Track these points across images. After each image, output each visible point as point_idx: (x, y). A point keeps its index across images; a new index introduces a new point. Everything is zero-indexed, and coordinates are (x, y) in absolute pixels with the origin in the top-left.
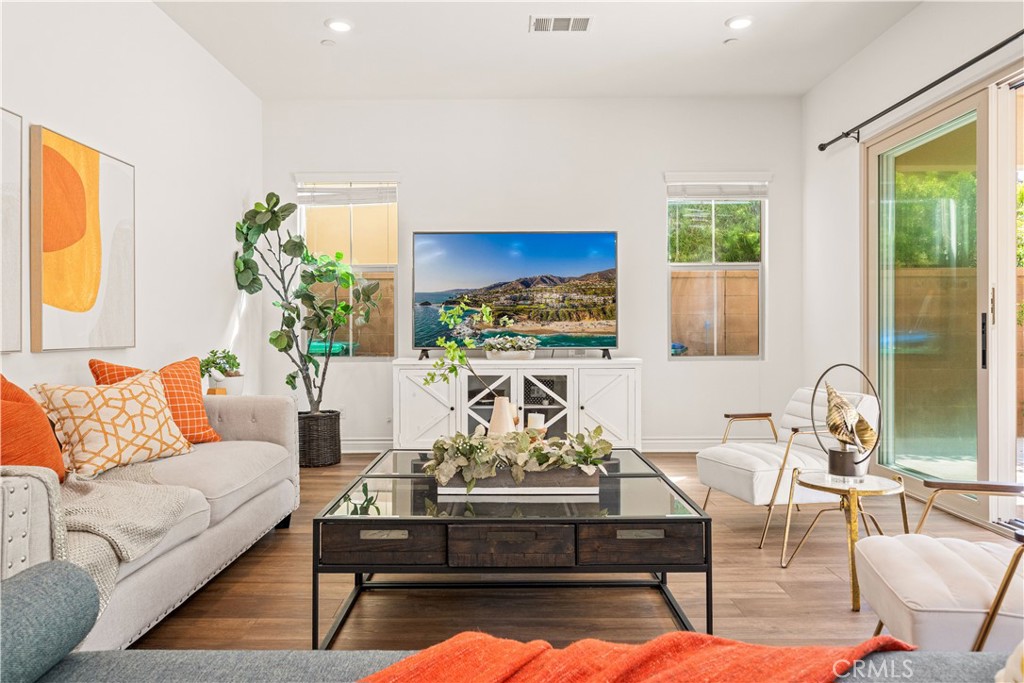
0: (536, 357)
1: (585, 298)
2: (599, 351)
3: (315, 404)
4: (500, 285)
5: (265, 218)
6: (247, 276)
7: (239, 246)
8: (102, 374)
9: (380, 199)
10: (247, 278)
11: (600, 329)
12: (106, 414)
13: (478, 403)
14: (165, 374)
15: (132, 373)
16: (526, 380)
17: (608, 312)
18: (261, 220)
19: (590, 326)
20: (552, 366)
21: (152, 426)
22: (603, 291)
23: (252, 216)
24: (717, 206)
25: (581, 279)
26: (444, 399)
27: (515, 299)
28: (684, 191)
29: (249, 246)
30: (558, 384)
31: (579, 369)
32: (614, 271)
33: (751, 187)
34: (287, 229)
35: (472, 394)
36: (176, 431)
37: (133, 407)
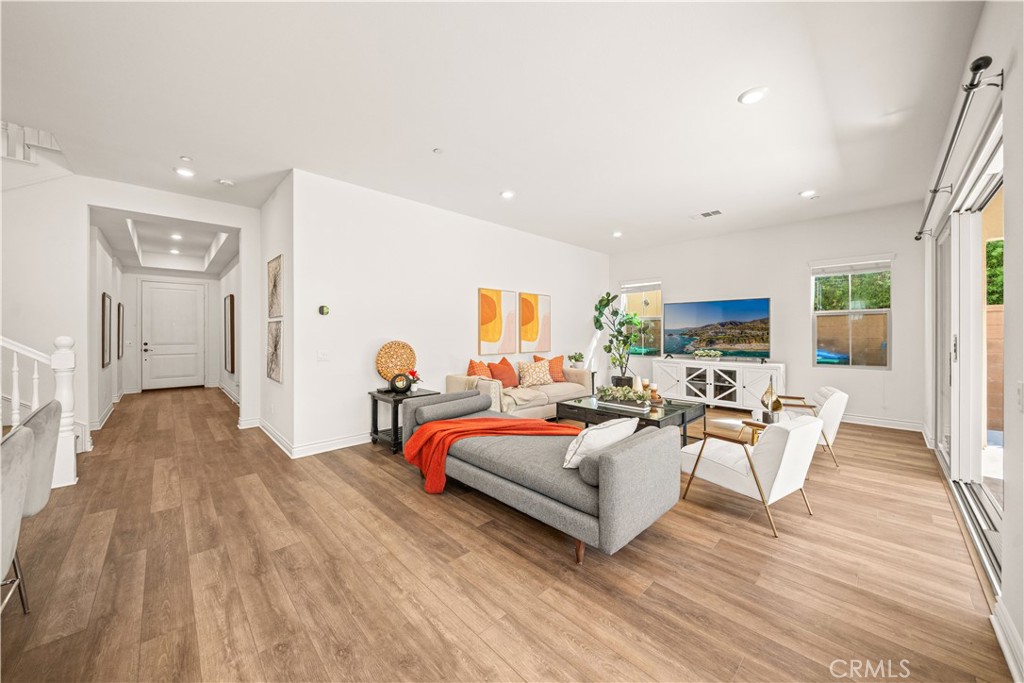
0: (721, 360)
1: (753, 332)
2: (759, 359)
3: (624, 374)
4: (709, 326)
5: (605, 303)
6: (598, 325)
7: (597, 314)
8: (537, 359)
9: (654, 289)
10: (598, 324)
11: (761, 348)
12: (531, 371)
13: (692, 379)
14: (550, 362)
15: (542, 359)
16: (715, 372)
17: (765, 339)
18: (604, 303)
19: (756, 346)
20: (729, 365)
21: (542, 375)
22: (762, 329)
23: (601, 302)
24: (853, 276)
25: (751, 323)
26: (674, 376)
27: (716, 333)
28: (823, 270)
29: (601, 314)
30: (732, 374)
31: (744, 369)
32: (768, 319)
33: (877, 264)
34: (614, 305)
35: (689, 375)
36: (549, 377)
37: (537, 369)
